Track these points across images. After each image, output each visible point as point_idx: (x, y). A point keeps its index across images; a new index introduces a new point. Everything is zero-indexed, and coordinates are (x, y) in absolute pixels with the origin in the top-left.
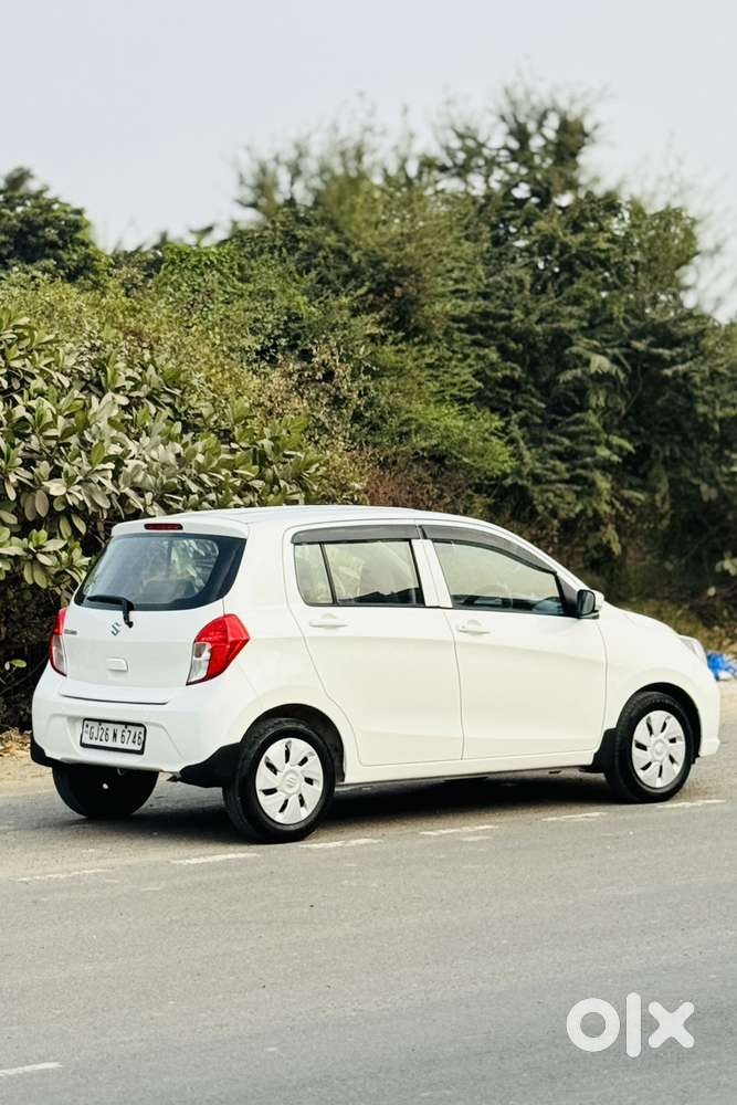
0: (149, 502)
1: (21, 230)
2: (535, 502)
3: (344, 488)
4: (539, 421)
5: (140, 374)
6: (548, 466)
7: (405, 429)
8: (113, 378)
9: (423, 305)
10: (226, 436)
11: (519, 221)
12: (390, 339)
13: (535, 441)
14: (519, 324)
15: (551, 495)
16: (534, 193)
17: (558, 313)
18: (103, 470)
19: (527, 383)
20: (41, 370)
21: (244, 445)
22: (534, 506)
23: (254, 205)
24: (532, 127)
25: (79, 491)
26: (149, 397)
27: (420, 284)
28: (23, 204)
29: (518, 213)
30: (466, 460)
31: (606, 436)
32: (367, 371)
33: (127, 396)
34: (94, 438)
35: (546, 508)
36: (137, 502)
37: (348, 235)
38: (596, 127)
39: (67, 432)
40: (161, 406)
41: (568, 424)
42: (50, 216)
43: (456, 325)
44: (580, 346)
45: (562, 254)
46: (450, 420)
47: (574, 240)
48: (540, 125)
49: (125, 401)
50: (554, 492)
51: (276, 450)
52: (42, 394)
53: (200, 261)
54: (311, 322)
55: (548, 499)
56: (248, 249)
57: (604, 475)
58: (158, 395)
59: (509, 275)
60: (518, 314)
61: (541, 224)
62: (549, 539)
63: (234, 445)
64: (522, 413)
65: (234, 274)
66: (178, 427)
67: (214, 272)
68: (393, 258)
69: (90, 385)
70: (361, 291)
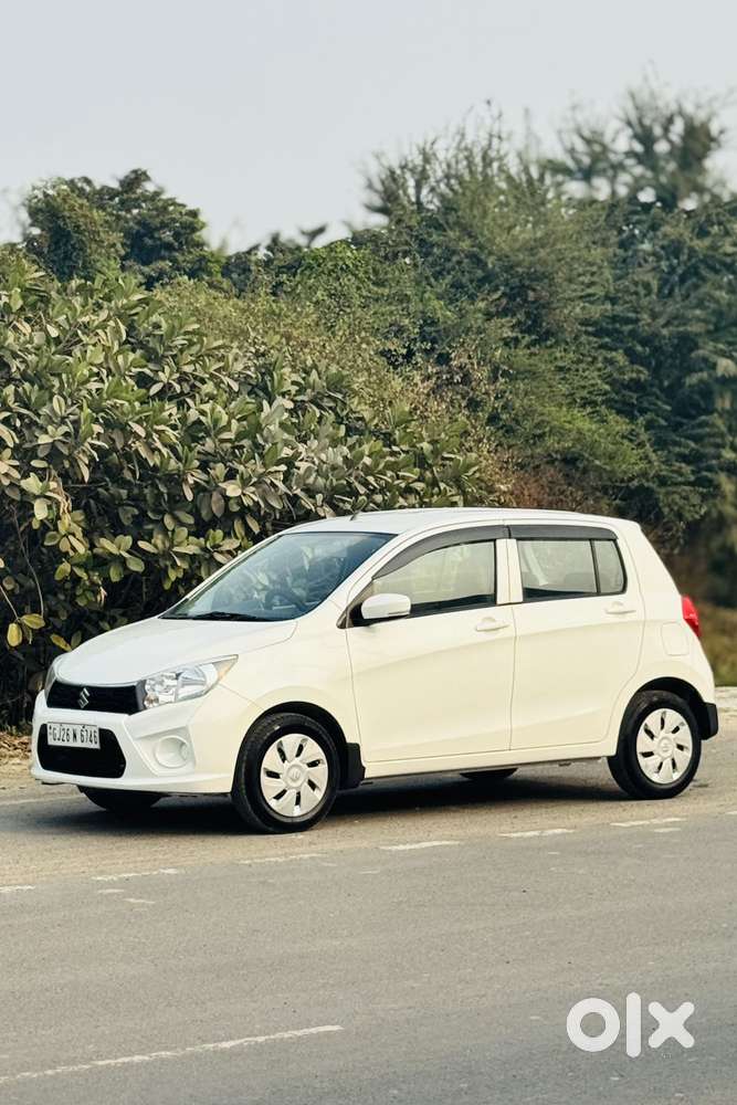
0: (319, 503)
1: (138, 232)
2: (661, 504)
3: (491, 491)
4: (663, 422)
5: (304, 379)
6: (675, 468)
7: (539, 432)
8: (279, 382)
9: (555, 309)
10: (388, 440)
11: (646, 226)
12: (524, 342)
13: (660, 444)
14: (646, 328)
15: (677, 497)
16: (659, 199)
17: (683, 316)
18: (276, 472)
19: (652, 386)
20: (211, 375)
21: (405, 448)
22: (660, 509)
23: (383, 211)
24: (658, 131)
25: (253, 493)
26: (312, 401)
27: (553, 288)
28: (139, 207)
29: (644, 217)
30: (597, 462)
31: (731, 439)
32: (505, 374)
33: (292, 400)
34: (266, 441)
35: (672, 510)
36: (308, 503)
37: (482, 240)
38: (722, 132)
39: (240, 436)
40: (325, 410)
41: (693, 427)
42: (166, 218)
43: (584, 329)
44: (706, 349)
45: (690, 258)
46: (583, 422)
47: (700, 245)
48: (666, 130)
49: (290, 405)
50: (679, 494)
51: (435, 453)
52: (212, 397)
53: (336, 266)
54: (446, 326)
55: (673, 500)
56: (382, 253)
57: (729, 477)
58: (321, 399)
59: (636, 279)
60: (645, 317)
61: (666, 229)
62: (675, 540)
63: (395, 448)
64: (649, 416)
65: (369, 278)
66: (342, 431)
67: (350, 277)
68: (526, 264)
69: (256, 389)
70: (496, 296)
